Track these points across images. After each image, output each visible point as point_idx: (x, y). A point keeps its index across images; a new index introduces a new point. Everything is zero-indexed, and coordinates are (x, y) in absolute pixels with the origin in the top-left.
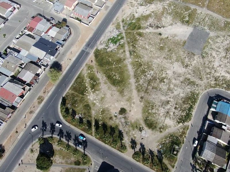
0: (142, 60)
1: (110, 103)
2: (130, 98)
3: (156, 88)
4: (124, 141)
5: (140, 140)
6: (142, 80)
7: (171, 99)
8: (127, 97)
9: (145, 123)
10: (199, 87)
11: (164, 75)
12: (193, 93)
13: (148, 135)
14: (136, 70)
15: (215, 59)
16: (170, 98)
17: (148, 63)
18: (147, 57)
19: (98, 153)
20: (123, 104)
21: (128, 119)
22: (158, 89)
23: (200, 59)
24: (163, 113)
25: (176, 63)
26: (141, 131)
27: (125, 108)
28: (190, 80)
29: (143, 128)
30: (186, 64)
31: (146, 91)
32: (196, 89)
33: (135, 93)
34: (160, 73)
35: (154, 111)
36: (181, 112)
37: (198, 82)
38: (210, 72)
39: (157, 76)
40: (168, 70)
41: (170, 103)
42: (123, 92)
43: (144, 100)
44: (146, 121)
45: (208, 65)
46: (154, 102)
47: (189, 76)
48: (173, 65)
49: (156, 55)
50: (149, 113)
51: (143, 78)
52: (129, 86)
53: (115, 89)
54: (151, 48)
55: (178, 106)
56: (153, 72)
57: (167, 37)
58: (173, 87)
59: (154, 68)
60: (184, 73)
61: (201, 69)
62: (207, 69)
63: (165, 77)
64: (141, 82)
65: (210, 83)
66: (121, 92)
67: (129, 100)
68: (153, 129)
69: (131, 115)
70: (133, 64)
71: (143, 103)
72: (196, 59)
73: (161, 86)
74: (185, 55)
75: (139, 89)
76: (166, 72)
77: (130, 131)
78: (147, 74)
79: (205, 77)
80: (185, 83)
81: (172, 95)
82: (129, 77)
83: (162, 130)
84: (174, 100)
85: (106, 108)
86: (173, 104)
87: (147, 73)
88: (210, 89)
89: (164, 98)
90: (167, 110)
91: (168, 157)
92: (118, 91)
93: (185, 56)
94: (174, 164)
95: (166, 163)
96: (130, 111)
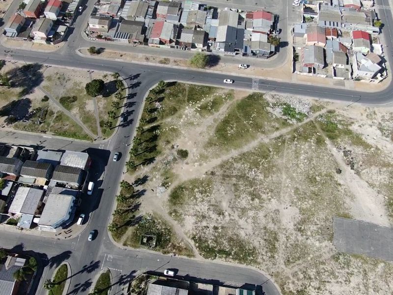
0: (275, 156)
1: (189, 134)
2: (207, 158)
3: (237, 190)
4: (142, 167)
5: (149, 187)
6: (241, 165)
7: (227, 218)
8: (206, 153)
9: (176, 188)
10: (270, 261)
11: (264, 196)
12: (253, 252)
13: (160, 197)
14: (254, 153)
15: (346, 283)
16: (230, 215)
17: (273, 166)
18: (284, 161)
19: (120, 142)
20: (193, 152)
21: (175, 164)
22: (236, 193)
23: (329, 252)
24: (201, 210)
25: (298, 211)
26: (163, 185)
27: (188, 155)
28: (276, 242)
29: (168, 186)
30: (303, 228)
31: (225, 177)
32: (264, 257)
33: (217, 162)
34: (266, 189)
35: (198, 195)
36: (212, 239)
37: (280, 257)
38: (310, 278)
39: (258, 186)
40: (278, 200)
41: (222, 218)
42: (211, 146)
43: (211, 177)
44: (180, 188)
45: (323, 271)
46: (214, 192)
47: (282, 238)
48: (290, 206)
49: (294, 174)
50: (192, 189)
51: (246, 166)
52: (224, 151)
53: (211, 134)
54: (303, 164)
55: (220, 231)
56: (262, 178)
57: (340, 184)
58: (250, 215)
59: (270, 177)
60: (285, 229)
61: (309, 258)
62: (314, 270)
63: (262, 199)
64: (238, 165)
65: (289, 283)
66: (210, 144)
67: (203, 158)
68: (171, 201)
69: (181, 166)
70: (262, 146)
71: (206, 178)
72: (324, 244)
73: (244, 196)
74: (322, 223)
75: (224, 166)
76: (273, 198)
77: (159, 170)
78: (254, 171)
79: (296, 269)
80: (267, 234)
81: (237, 218)
82: (236, 147)
83: (174, 214)
84: (228, 223)
85: (181, 132)
86: (221, 222)
87: (256, 170)
88: (276, 285)
89: (225, 205)
90: (207, 215)
91: (137, 233)
92: (210, 140)
93: (318, 222)
94: (130, 245)
95: (127, 232)
96: (187, 163)
